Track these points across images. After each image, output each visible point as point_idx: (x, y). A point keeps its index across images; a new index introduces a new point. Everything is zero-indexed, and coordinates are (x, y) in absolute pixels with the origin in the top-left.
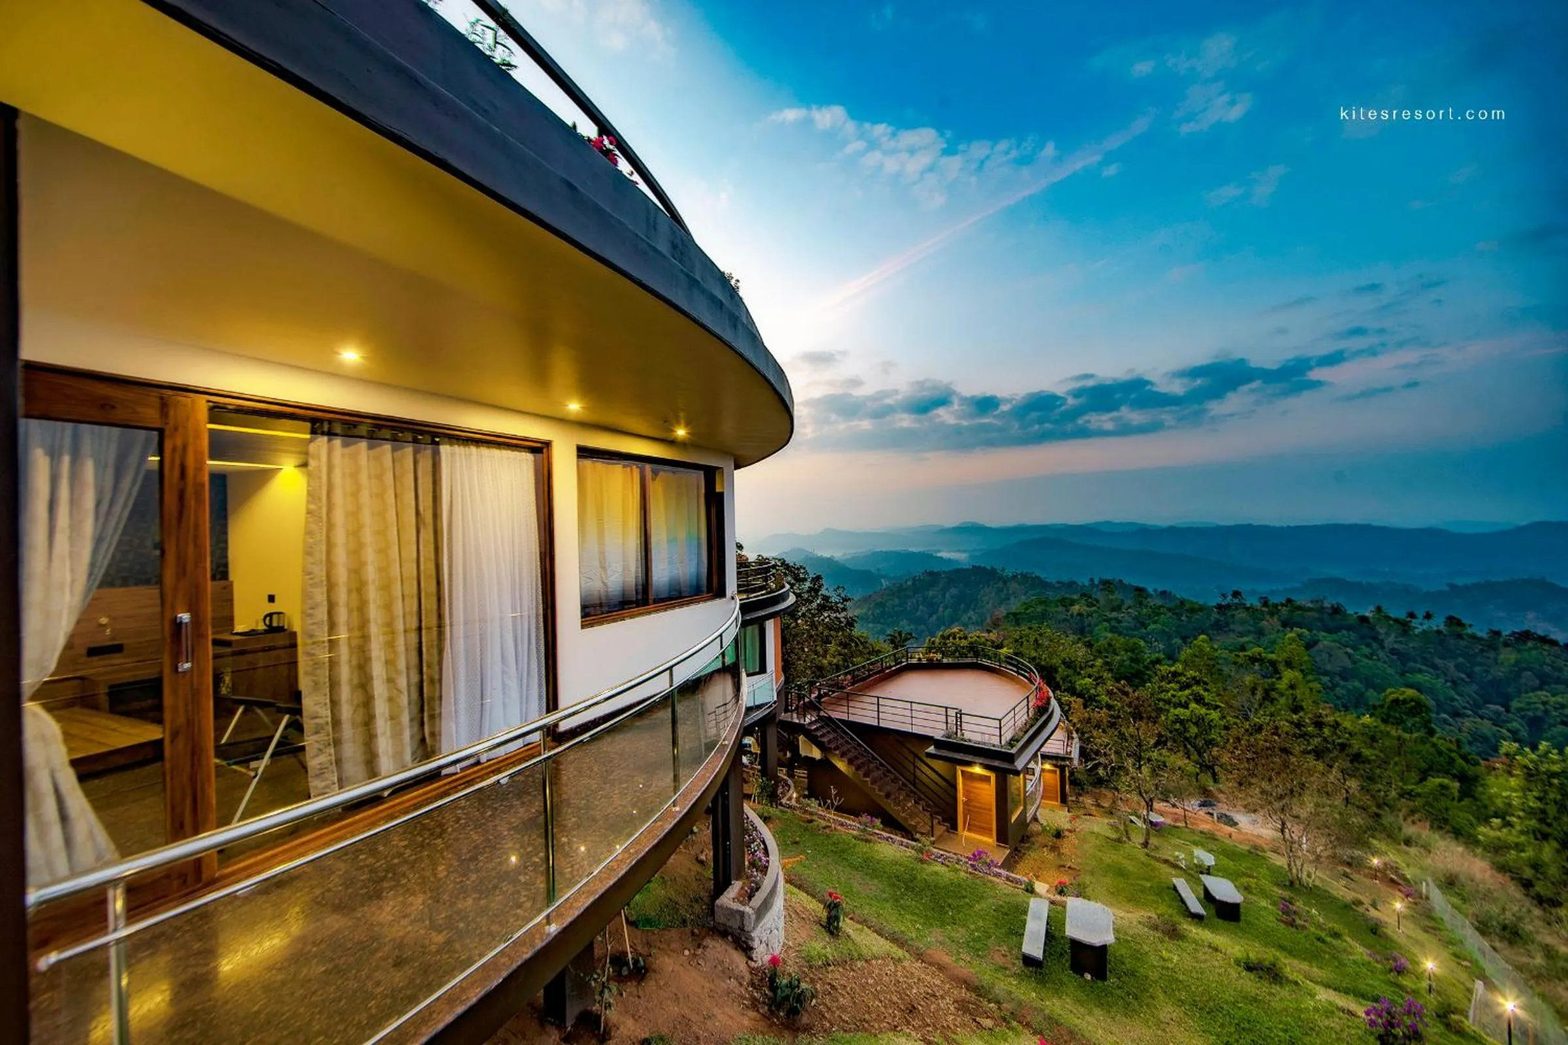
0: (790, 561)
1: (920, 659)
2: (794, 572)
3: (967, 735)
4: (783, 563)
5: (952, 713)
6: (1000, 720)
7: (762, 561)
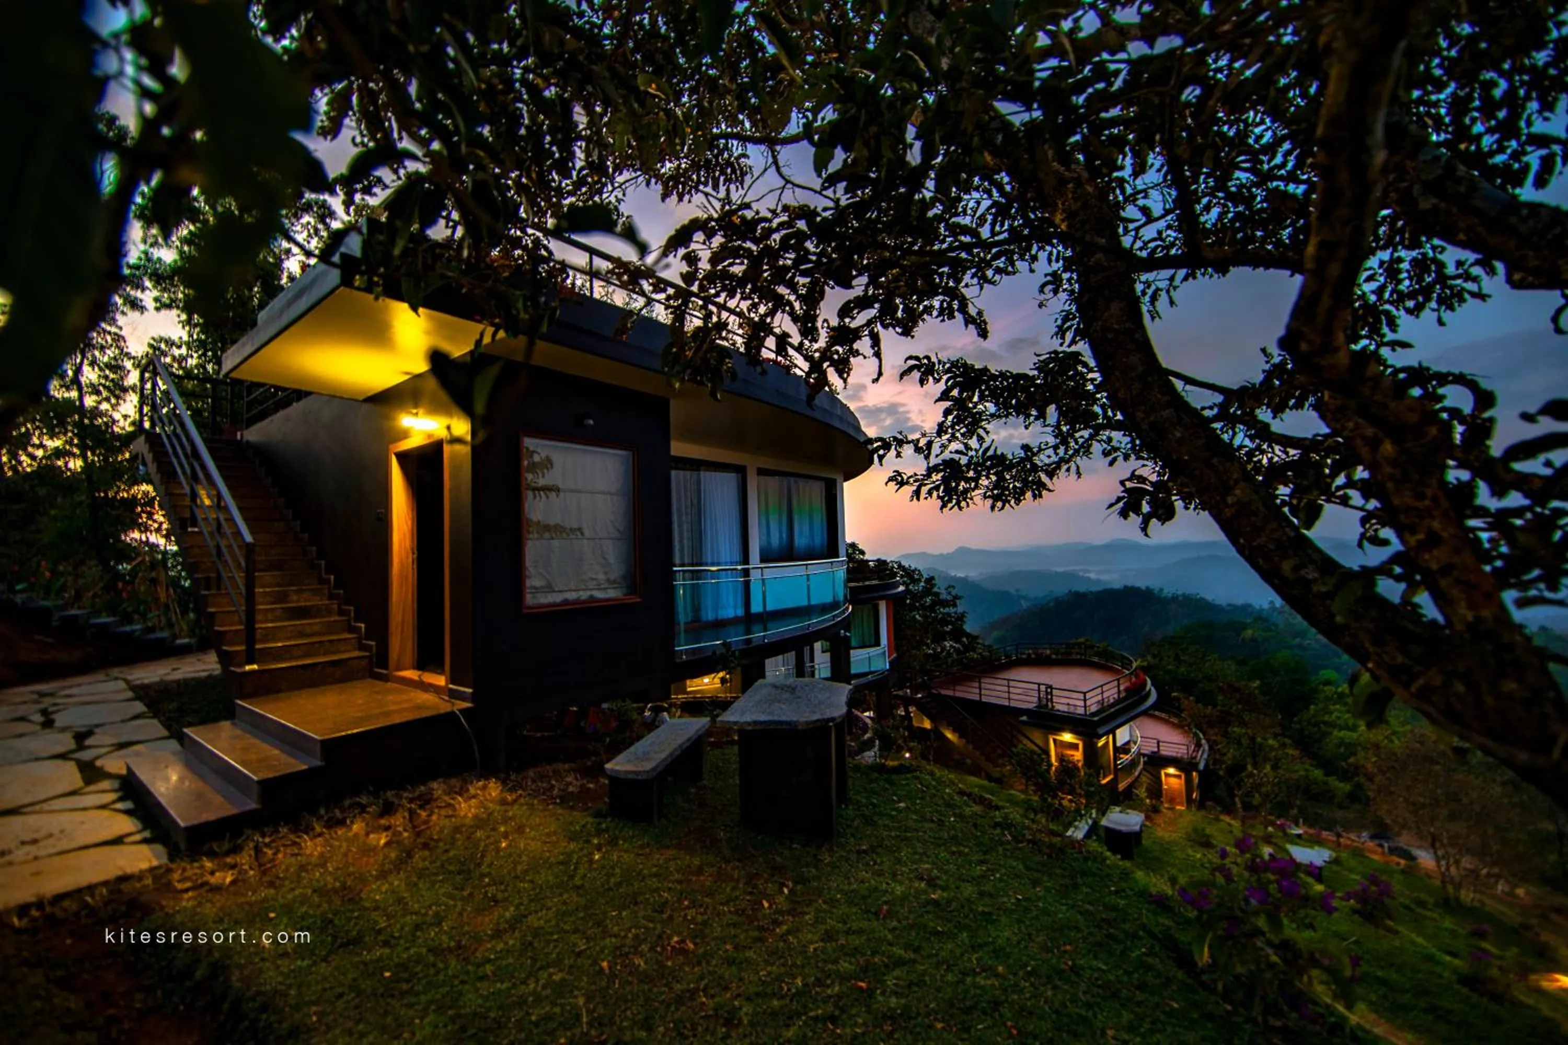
0: (905, 563)
1: (1029, 655)
2: (910, 575)
3: (1058, 707)
4: (900, 566)
5: (1043, 688)
6: (1085, 693)
7: (881, 563)
